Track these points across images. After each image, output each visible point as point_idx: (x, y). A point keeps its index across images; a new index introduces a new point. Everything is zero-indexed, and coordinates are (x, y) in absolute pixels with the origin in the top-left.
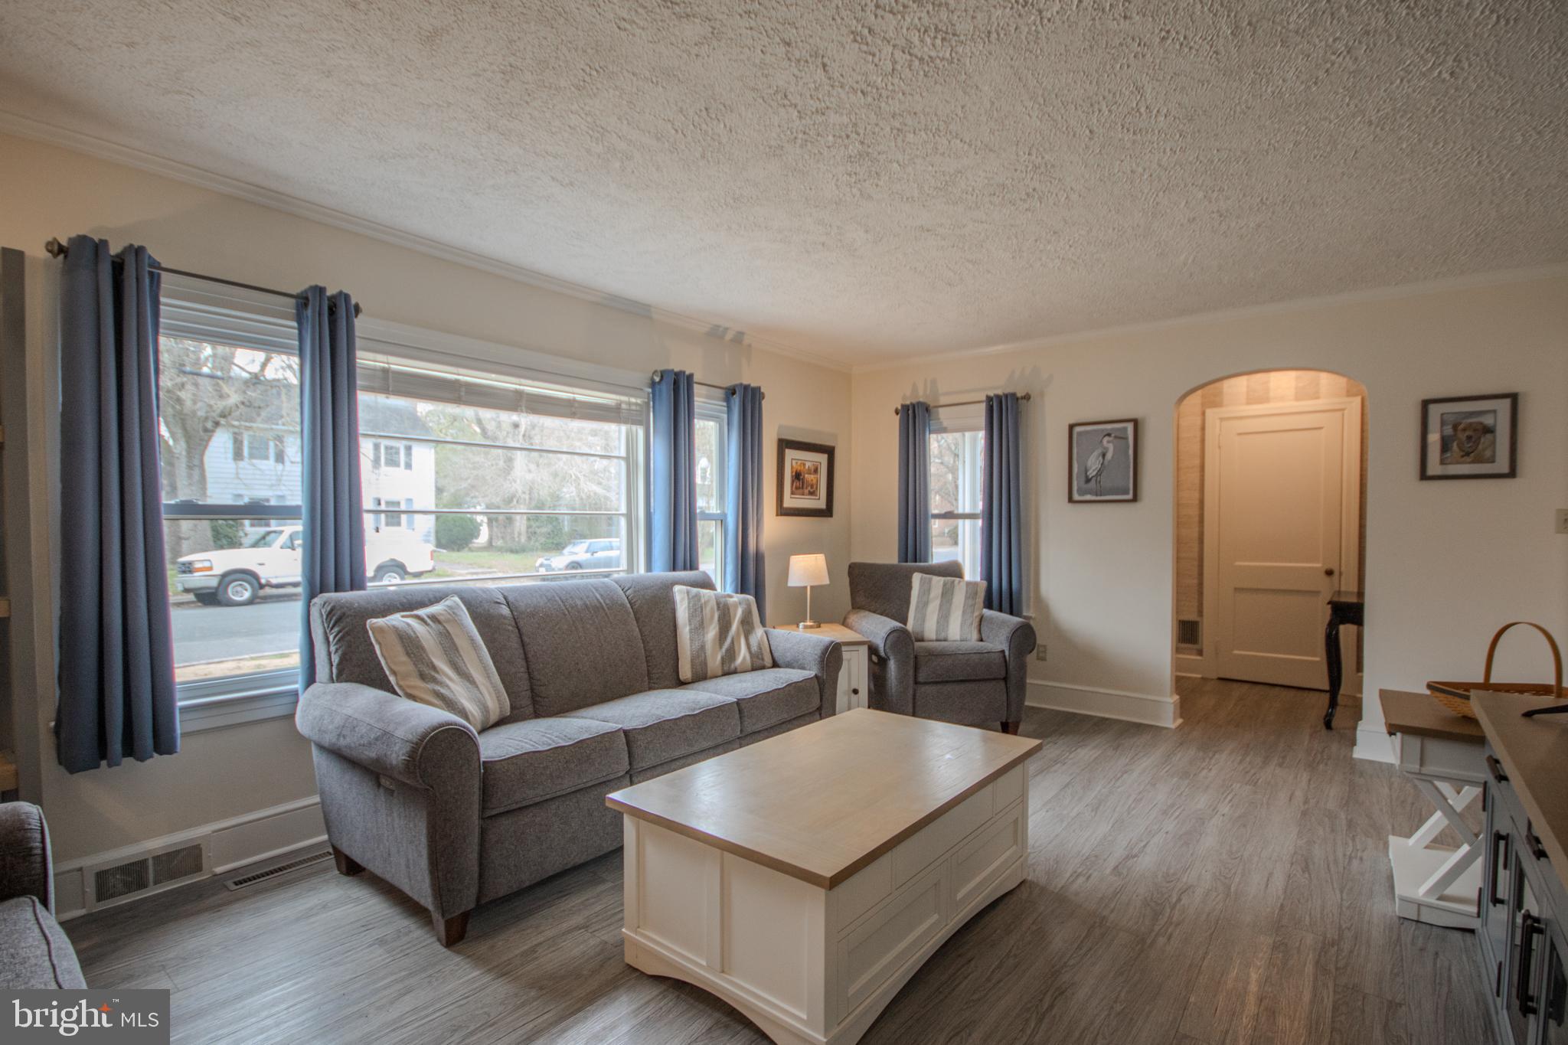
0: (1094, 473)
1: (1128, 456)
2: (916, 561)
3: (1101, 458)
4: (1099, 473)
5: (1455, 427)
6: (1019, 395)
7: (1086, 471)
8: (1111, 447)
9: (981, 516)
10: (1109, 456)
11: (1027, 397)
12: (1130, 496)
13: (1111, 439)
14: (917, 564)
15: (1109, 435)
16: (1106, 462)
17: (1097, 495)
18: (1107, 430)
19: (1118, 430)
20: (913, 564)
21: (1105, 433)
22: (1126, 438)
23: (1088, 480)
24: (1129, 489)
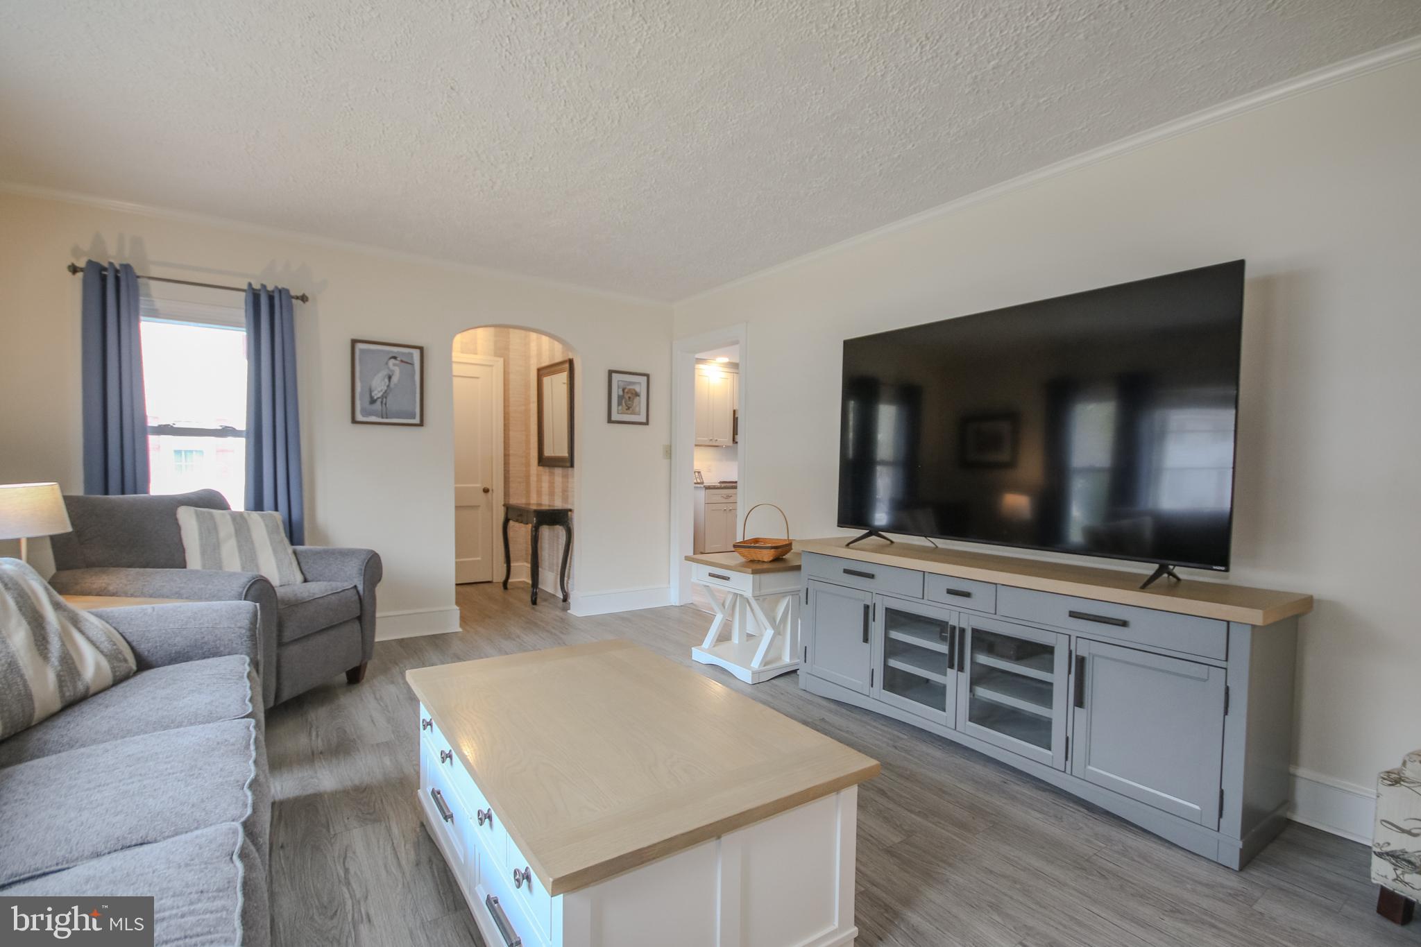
0: (380, 395)
1: (414, 381)
2: (123, 493)
3: (387, 380)
4: (385, 395)
5: (623, 390)
6: (293, 293)
7: (371, 392)
8: (397, 371)
9: (244, 434)
10: (395, 379)
11: (304, 298)
12: (417, 421)
13: (397, 362)
14: (130, 497)
15: (395, 358)
16: (392, 385)
17: (382, 418)
18: (392, 352)
19: (403, 354)
20: (121, 496)
21: (391, 355)
22: (412, 364)
23: (373, 401)
24: (415, 415)
